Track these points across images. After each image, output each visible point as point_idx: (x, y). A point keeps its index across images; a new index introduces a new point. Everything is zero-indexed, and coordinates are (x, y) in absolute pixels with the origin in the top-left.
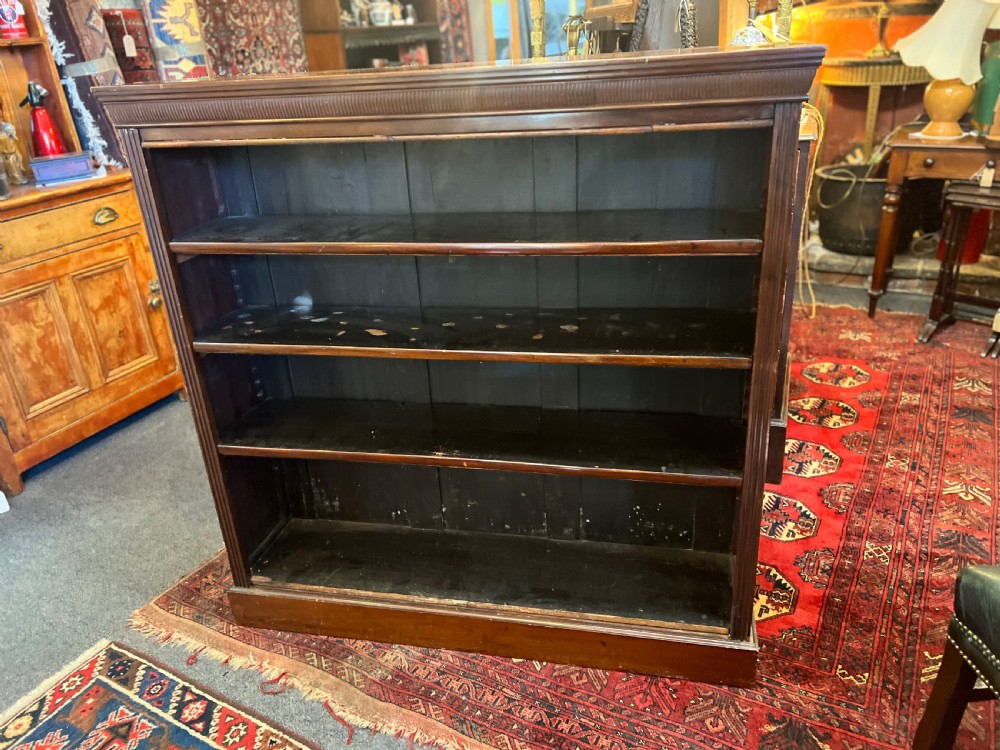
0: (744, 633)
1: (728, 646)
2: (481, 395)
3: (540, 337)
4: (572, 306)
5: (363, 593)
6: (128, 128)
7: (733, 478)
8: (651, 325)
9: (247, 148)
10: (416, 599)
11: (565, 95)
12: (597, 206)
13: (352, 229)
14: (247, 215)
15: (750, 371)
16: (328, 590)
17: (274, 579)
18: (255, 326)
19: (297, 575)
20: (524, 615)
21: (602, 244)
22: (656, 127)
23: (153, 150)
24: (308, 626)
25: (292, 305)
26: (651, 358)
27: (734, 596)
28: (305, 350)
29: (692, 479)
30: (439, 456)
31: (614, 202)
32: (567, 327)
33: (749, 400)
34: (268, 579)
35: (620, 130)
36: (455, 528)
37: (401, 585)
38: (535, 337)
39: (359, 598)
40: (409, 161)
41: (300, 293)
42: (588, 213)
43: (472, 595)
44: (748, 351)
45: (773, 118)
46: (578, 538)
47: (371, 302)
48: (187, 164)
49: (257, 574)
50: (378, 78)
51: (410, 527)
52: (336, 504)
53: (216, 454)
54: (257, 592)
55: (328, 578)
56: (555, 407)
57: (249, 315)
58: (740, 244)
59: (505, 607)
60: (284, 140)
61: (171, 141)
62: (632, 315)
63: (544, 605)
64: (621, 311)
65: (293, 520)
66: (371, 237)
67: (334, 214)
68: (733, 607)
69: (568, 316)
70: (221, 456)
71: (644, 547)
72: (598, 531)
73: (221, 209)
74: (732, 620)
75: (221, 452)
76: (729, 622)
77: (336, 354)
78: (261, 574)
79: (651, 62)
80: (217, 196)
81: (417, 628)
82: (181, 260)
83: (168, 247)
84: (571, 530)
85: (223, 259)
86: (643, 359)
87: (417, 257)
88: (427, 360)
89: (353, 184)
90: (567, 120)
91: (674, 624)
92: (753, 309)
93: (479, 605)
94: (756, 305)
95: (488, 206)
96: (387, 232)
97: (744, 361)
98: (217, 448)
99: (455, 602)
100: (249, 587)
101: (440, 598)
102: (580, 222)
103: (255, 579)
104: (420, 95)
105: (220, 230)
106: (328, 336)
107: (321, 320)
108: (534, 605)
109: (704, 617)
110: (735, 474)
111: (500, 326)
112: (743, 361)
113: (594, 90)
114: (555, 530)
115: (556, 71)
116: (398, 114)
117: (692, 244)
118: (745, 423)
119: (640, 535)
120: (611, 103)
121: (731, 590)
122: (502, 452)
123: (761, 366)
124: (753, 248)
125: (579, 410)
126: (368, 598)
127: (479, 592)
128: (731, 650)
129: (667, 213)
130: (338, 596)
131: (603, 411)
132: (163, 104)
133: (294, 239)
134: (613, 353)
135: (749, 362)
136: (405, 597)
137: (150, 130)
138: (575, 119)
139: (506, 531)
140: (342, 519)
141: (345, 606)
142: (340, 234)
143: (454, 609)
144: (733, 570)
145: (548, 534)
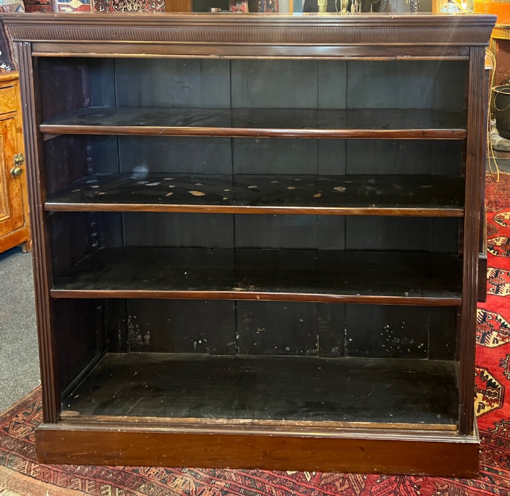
0: (469, 427)
1: (458, 441)
2: (273, 240)
3: (319, 195)
4: (342, 173)
5: (162, 419)
6: (23, 42)
7: (454, 299)
8: (395, 186)
9: (114, 60)
10: (207, 421)
11: (341, 35)
12: (359, 106)
13: (187, 117)
14: (106, 106)
15: (463, 218)
16: (131, 419)
17: (81, 413)
18: (100, 190)
19: (105, 406)
20: (298, 428)
21: (364, 131)
22: (399, 58)
23: (40, 58)
24: (108, 458)
25: (132, 173)
26: (396, 210)
27: (460, 396)
28: (139, 208)
29: (427, 300)
30: (238, 291)
31: (371, 104)
32: (338, 189)
33: (463, 240)
34: (76, 413)
35: (376, 58)
36: (246, 353)
37: (196, 410)
38: (315, 196)
39: (159, 425)
40: (232, 73)
41: (140, 165)
42: (353, 110)
43: (256, 413)
44: (461, 205)
45: (469, 55)
46: (342, 355)
47: (195, 171)
48: (66, 69)
49: (67, 409)
50: (217, 18)
51: (208, 354)
52: (148, 337)
53: (48, 297)
54: (64, 427)
55: (132, 408)
56: (328, 248)
57: (96, 181)
58: (453, 132)
59: (283, 422)
60: (144, 55)
61: (56, 52)
62: (383, 180)
63: (315, 417)
64: (376, 176)
65: (108, 354)
66: (201, 123)
67: (173, 107)
68: (460, 405)
69: (339, 180)
70: (51, 299)
71: (392, 359)
72: (359, 348)
73: (87, 100)
74: (459, 417)
75: (52, 296)
76: (457, 419)
77: (164, 211)
78: (71, 409)
79: (394, 18)
80: (84, 92)
81: (206, 450)
82: (47, 138)
83: (38, 128)
84: (337, 348)
85: (81, 138)
86: (391, 211)
87: (232, 138)
88: (234, 214)
89: (190, 87)
90: (341, 50)
91: (416, 425)
92: (462, 176)
93: (262, 422)
94: (465, 173)
95: (285, 104)
96: (212, 120)
97: (459, 211)
98: (49, 293)
99: (242, 421)
100: (57, 422)
101: (229, 419)
102: (349, 116)
103: (64, 414)
104: (245, 30)
105: (83, 117)
106: (158, 196)
107: (155, 184)
108: (307, 417)
109: (439, 416)
110: (456, 295)
111: (290, 188)
112: (457, 211)
113: (360, 34)
114: (325, 349)
115: (336, 21)
116: (229, 41)
117: (423, 131)
118: (461, 257)
119: (389, 349)
120: (370, 42)
121: (457, 390)
122: (287, 286)
123: (470, 214)
124: (461, 135)
125: (345, 250)
126: (166, 425)
127: (263, 410)
128: (460, 444)
129: (405, 111)
130: (139, 424)
131: (362, 250)
132: (56, 27)
133: (141, 124)
134: (371, 207)
135: (462, 212)
136: (199, 420)
137: (40, 44)
138: (347, 51)
139: (287, 353)
140: (152, 350)
141: (144, 433)
142: (178, 121)
143: (240, 429)
144: (458, 375)
145: (320, 353)
